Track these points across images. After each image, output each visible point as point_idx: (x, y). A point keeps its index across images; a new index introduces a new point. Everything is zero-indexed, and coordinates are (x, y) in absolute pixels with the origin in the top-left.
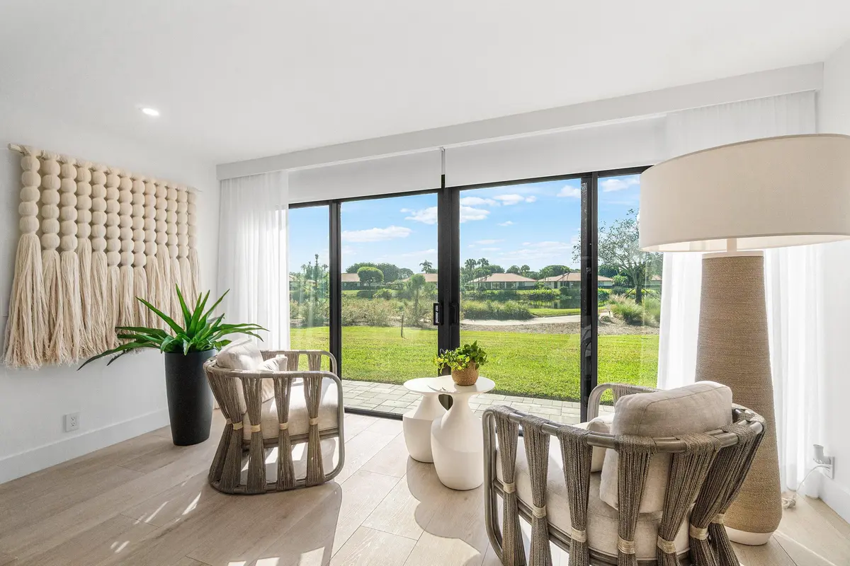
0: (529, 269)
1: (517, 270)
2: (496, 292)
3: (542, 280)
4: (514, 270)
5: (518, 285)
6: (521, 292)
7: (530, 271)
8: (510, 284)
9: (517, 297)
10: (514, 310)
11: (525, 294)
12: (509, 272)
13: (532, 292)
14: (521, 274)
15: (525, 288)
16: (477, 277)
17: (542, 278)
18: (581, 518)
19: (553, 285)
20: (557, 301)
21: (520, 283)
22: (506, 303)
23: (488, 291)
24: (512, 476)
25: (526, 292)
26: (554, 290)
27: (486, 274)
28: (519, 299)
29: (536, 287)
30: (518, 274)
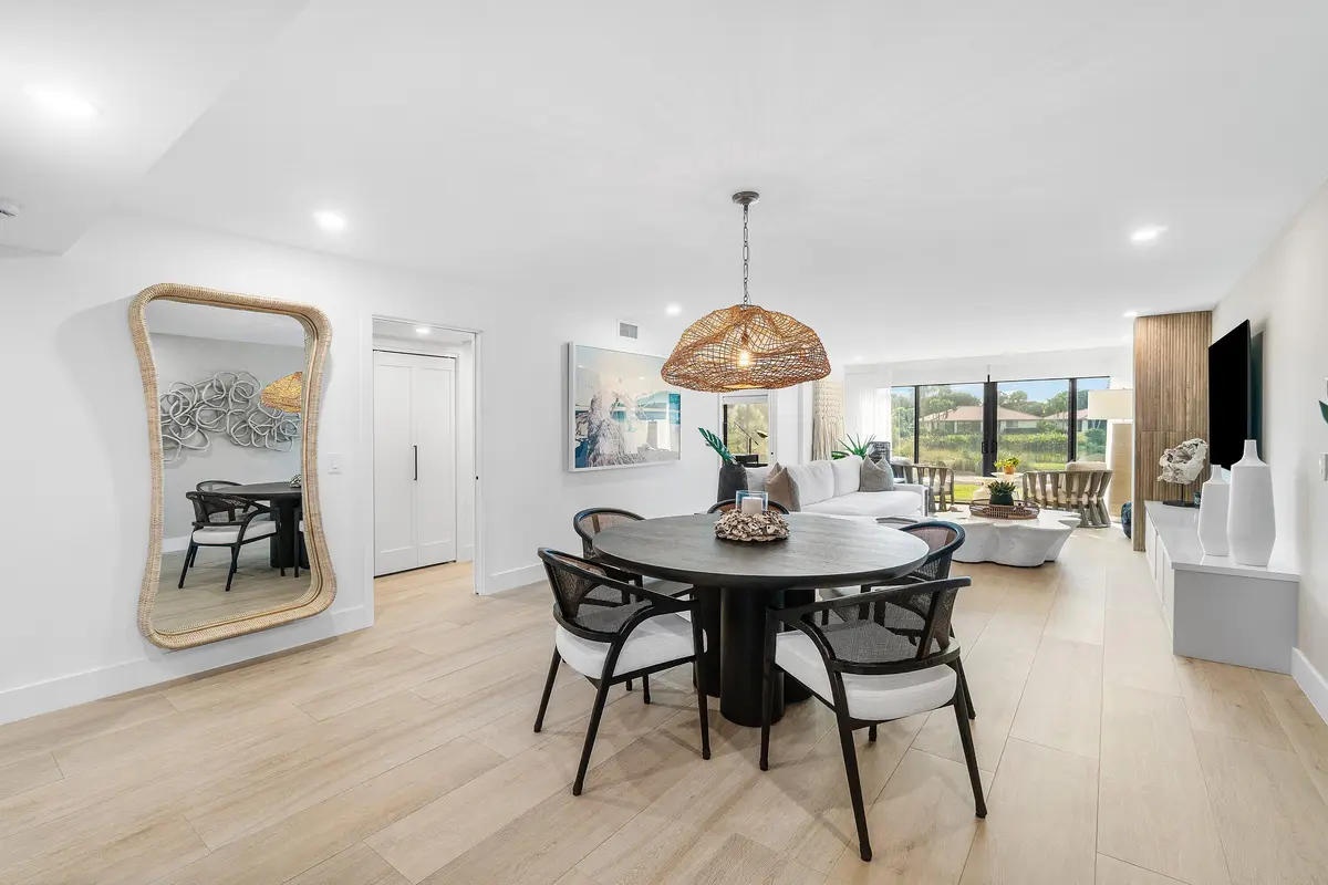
2: (964, 437)
3: (1051, 417)
7: (1028, 401)
11: (1017, 442)
13: (1032, 437)
15: (1019, 431)
16: (931, 412)
17: (1053, 413)
18: (1056, 495)
23: (949, 437)
24: (1034, 491)
25: (1019, 438)
27: (945, 408)
29: (1040, 430)
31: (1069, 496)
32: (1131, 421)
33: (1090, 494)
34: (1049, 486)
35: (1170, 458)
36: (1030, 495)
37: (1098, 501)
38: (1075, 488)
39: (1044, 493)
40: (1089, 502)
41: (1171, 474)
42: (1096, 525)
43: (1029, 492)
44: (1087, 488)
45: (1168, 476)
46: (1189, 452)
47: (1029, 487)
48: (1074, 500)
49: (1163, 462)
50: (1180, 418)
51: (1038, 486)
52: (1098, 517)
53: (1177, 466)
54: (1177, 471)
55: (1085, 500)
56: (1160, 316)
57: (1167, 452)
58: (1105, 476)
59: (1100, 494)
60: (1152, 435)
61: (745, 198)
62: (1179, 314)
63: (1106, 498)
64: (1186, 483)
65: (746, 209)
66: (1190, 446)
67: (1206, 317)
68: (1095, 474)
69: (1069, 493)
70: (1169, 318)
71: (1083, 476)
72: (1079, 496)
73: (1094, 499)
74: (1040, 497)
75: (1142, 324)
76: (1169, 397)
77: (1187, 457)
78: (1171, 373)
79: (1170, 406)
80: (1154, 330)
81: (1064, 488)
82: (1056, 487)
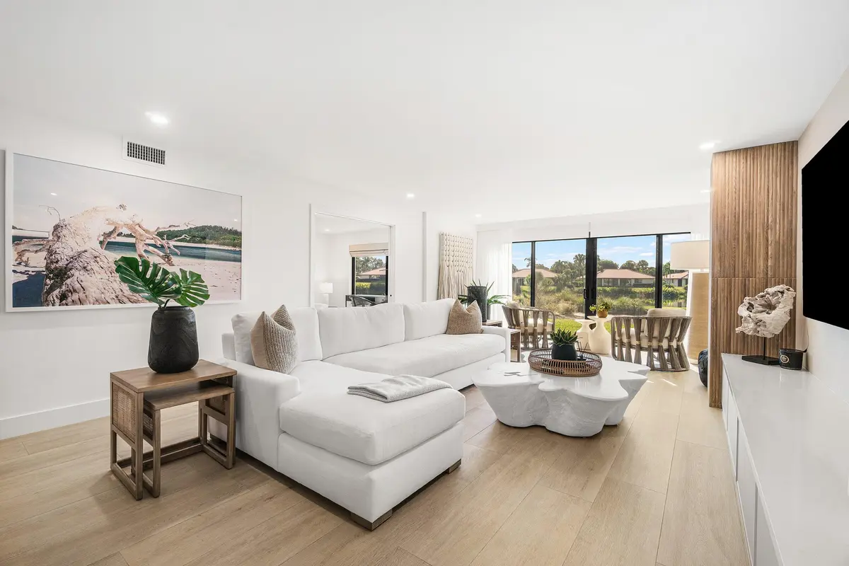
0: (647, 264)
1: (633, 265)
2: (608, 289)
4: (629, 266)
5: (633, 282)
6: (637, 290)
7: (649, 266)
8: (624, 281)
9: (633, 295)
10: (628, 306)
11: (641, 292)
12: (623, 268)
14: (637, 270)
15: (643, 285)
18: (639, 339)
19: (676, 282)
20: (681, 301)
21: (636, 280)
22: (620, 299)
24: (620, 335)
25: (643, 290)
26: (677, 288)
28: (636, 297)
30: (634, 270)
31: (650, 340)
32: (707, 270)
33: (670, 339)
34: (633, 330)
35: (750, 307)
36: (617, 338)
37: (678, 346)
38: (656, 333)
39: (629, 337)
40: (669, 346)
41: (752, 325)
42: (675, 369)
43: (617, 335)
44: (667, 334)
45: (748, 328)
46: (773, 300)
47: (616, 330)
48: (655, 344)
49: (743, 311)
50: (761, 263)
51: (623, 330)
52: (677, 361)
53: (760, 316)
54: (758, 323)
55: (665, 344)
56: (740, 150)
57: (747, 300)
58: (684, 322)
59: (680, 339)
60: (730, 284)
62: (761, 147)
63: (686, 342)
64: (769, 336)
66: (774, 294)
67: (791, 148)
68: (674, 320)
69: (650, 338)
70: (750, 152)
71: (664, 321)
72: (660, 341)
73: (674, 344)
74: (625, 340)
75: (720, 159)
76: (748, 238)
77: (770, 307)
78: (750, 214)
79: (750, 248)
80: (733, 167)
81: (646, 333)
82: (639, 331)
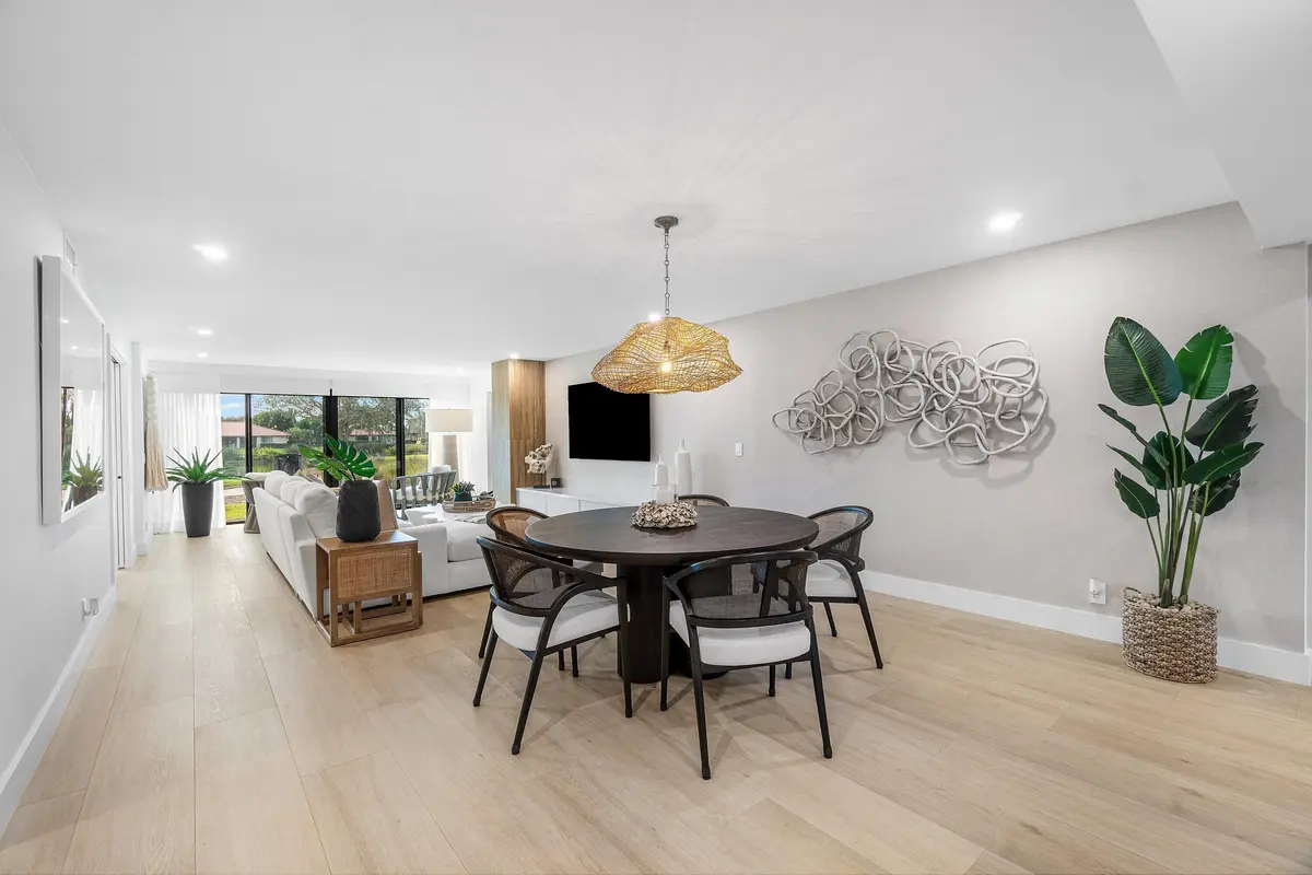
41: (537, 467)
46: (546, 452)
49: (529, 460)
50: (532, 431)
53: (541, 462)
54: (541, 465)
60: (518, 443)
61: (667, 223)
65: (667, 231)
66: (546, 449)
67: (542, 365)
70: (526, 363)
75: (513, 364)
76: (526, 415)
78: (527, 401)
79: (527, 421)
